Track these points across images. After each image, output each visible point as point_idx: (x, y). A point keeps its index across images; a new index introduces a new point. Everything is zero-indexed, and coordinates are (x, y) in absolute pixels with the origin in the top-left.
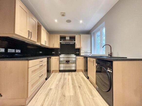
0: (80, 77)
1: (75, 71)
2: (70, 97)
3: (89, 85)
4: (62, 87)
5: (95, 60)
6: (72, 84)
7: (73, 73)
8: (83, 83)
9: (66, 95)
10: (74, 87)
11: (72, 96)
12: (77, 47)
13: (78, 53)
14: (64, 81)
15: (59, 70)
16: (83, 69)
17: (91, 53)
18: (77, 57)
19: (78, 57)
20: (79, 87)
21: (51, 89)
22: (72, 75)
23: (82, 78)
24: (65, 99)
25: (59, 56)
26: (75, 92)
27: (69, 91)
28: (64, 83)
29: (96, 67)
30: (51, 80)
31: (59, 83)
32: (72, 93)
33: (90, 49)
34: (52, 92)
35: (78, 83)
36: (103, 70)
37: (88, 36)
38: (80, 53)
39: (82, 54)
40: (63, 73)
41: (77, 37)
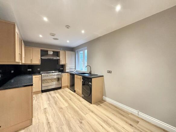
0: (67, 93)
1: (60, 88)
2: (67, 107)
3: (77, 97)
4: (56, 104)
5: (81, 77)
6: (63, 99)
7: (59, 90)
8: (72, 97)
9: (62, 107)
10: (66, 101)
11: (68, 106)
12: (62, 63)
13: (62, 69)
14: (54, 99)
15: (41, 90)
16: (69, 85)
17: (75, 69)
18: (62, 74)
19: (64, 74)
20: (70, 100)
21: (45, 108)
22: (58, 92)
23: (70, 92)
24: (63, 109)
25: (41, 75)
26: (69, 104)
27: (63, 104)
28: (55, 101)
29: (82, 82)
30: (38, 102)
31: (50, 102)
32: (66, 105)
33: (74, 66)
34: (49, 110)
35: (67, 97)
36: (86, 83)
37: (72, 53)
38: (64, 69)
39: (67, 71)
40: (48, 93)
41: (62, 53)
